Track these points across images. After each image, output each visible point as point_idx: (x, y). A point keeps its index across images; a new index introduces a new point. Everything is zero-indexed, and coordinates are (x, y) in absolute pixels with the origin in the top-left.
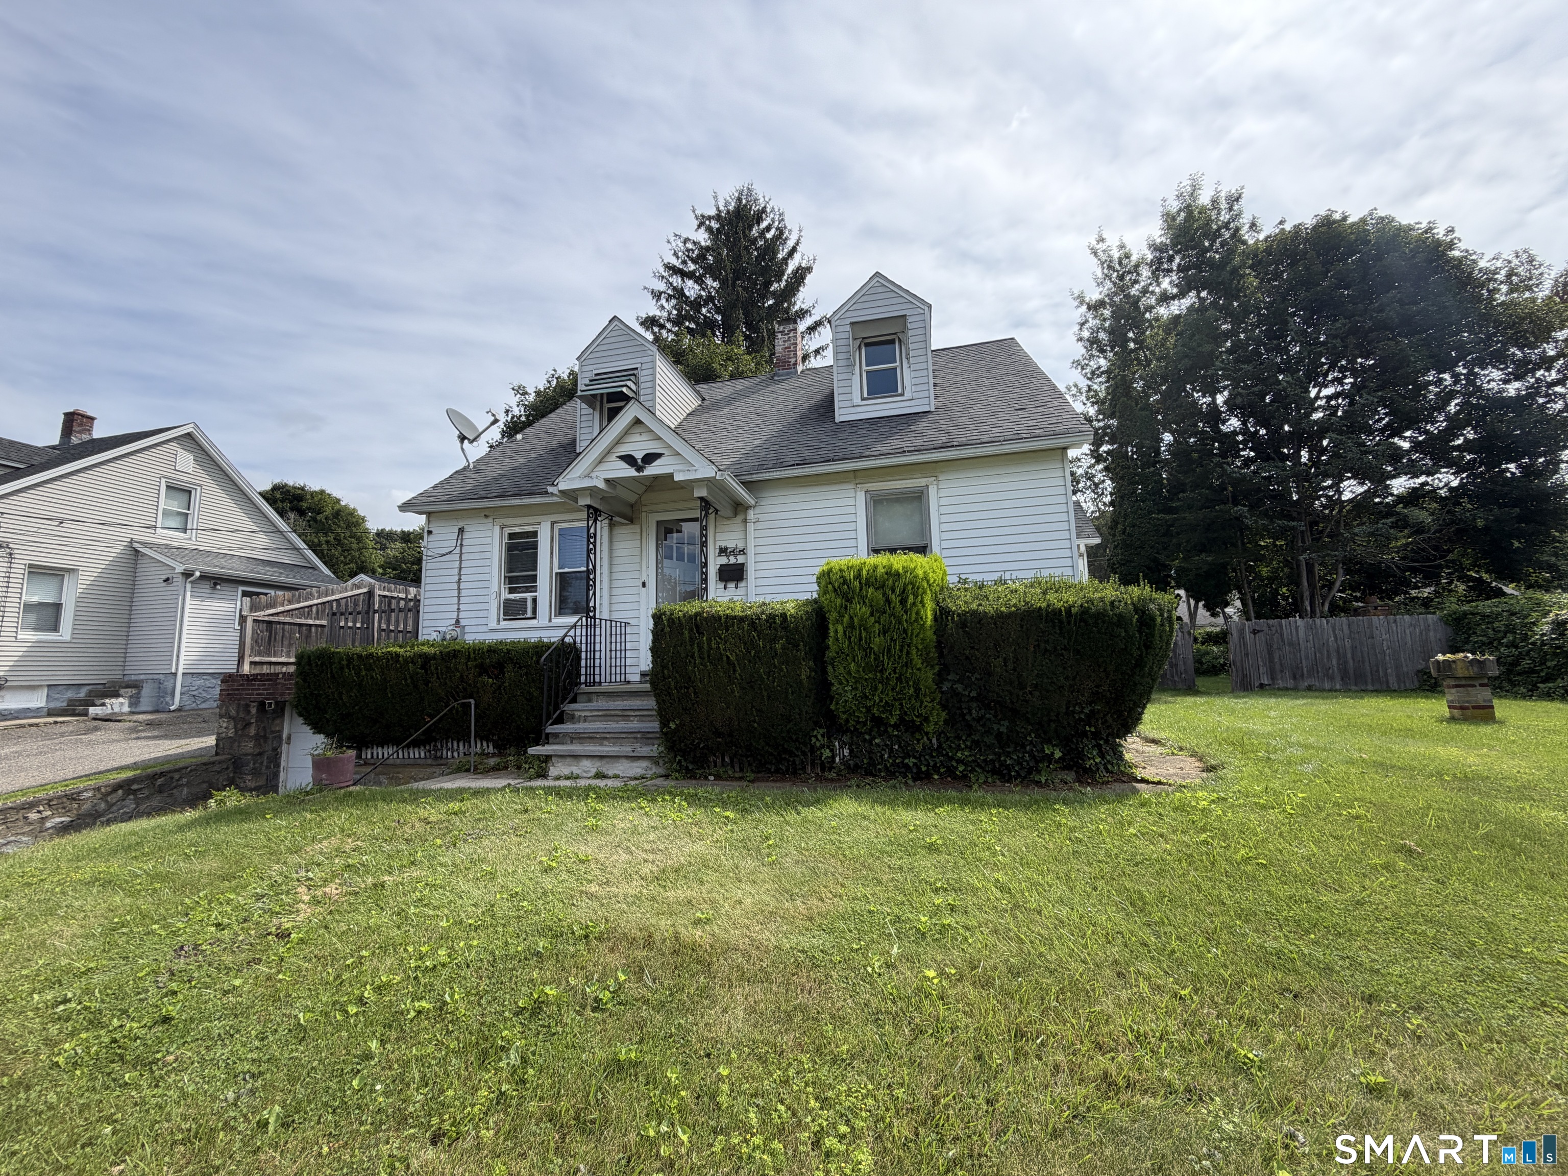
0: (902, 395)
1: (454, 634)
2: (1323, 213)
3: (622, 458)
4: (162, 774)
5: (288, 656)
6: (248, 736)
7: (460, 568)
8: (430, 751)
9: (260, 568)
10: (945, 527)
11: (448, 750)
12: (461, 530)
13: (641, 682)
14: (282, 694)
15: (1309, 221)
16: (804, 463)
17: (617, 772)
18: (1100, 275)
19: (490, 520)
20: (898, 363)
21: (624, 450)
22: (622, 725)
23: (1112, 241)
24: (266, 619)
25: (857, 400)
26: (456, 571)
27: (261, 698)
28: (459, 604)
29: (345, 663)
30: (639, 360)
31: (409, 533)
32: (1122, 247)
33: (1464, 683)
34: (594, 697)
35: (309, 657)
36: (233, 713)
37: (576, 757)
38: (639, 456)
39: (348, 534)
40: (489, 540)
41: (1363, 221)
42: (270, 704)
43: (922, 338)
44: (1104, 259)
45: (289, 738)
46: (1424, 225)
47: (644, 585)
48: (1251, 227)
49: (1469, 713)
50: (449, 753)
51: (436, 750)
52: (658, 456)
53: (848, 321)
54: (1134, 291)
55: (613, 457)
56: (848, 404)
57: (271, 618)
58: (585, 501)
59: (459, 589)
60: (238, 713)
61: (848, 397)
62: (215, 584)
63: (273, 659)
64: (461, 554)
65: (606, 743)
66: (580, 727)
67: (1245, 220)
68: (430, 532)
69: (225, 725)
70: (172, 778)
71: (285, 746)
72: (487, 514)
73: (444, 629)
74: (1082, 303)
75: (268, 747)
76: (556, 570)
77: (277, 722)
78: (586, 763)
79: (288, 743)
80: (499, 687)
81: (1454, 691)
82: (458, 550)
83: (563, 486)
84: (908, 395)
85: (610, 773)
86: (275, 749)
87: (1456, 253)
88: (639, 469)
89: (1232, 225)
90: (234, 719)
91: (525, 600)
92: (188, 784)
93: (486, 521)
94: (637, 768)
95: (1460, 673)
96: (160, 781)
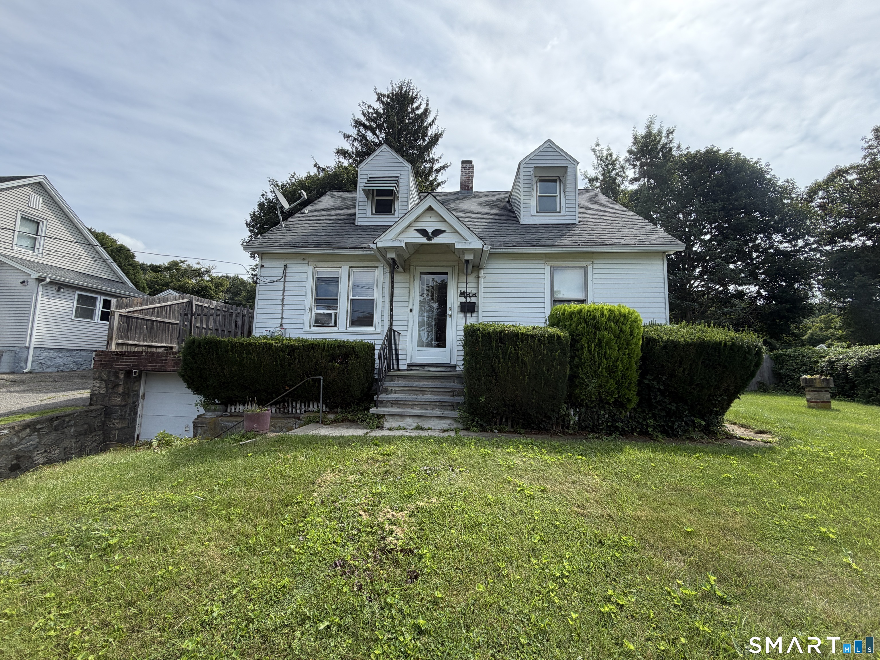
0: (560, 212)
1: (280, 333)
2: (710, 146)
3: (418, 231)
4: (57, 418)
5: (139, 341)
6: (116, 393)
7: (284, 291)
8: (279, 409)
9: (88, 280)
10: (596, 291)
11: (293, 408)
12: (285, 267)
13: (407, 370)
14: (145, 366)
15: (703, 150)
16: (517, 246)
17: (430, 426)
18: (596, 164)
19: (306, 262)
20: (558, 194)
21: (420, 225)
22: (420, 397)
23: (604, 146)
24: (126, 314)
25: (534, 213)
26: (281, 293)
27: (128, 368)
28: (282, 314)
29: (230, 348)
30: (399, 172)
31: (156, 267)
32: (608, 150)
33: (819, 390)
34: (396, 378)
35: (200, 343)
36: (105, 377)
37: (402, 416)
38: (430, 230)
39: (127, 262)
40: (305, 275)
41: (727, 153)
42: (135, 372)
43: (573, 181)
44: (599, 155)
45: (144, 395)
46: (754, 161)
47: (411, 310)
48: (677, 148)
49: (819, 405)
50: (294, 410)
51: (284, 408)
52: (442, 232)
53: (533, 166)
54: (613, 174)
55: (412, 230)
56: (529, 214)
57: (129, 314)
58: (391, 255)
59: (283, 304)
60: (109, 377)
61: (529, 210)
62: (60, 288)
63: (130, 342)
64: (285, 282)
65: (415, 407)
66: (392, 397)
67: (674, 144)
68: (262, 266)
69: (98, 385)
70: (64, 421)
71: (141, 401)
72: (304, 257)
73: (272, 330)
74: (586, 177)
75: (130, 401)
76: (351, 297)
77: (136, 384)
78: (409, 420)
79: (143, 399)
80: (344, 370)
81: (812, 393)
82: (283, 280)
83: (379, 245)
84: (563, 213)
85: (426, 426)
86: (134, 403)
87: (768, 176)
88: (429, 238)
89: (668, 145)
90: (105, 381)
91: (331, 314)
92: (75, 425)
93: (304, 262)
94: (444, 424)
95: (818, 385)
96: (55, 423)
